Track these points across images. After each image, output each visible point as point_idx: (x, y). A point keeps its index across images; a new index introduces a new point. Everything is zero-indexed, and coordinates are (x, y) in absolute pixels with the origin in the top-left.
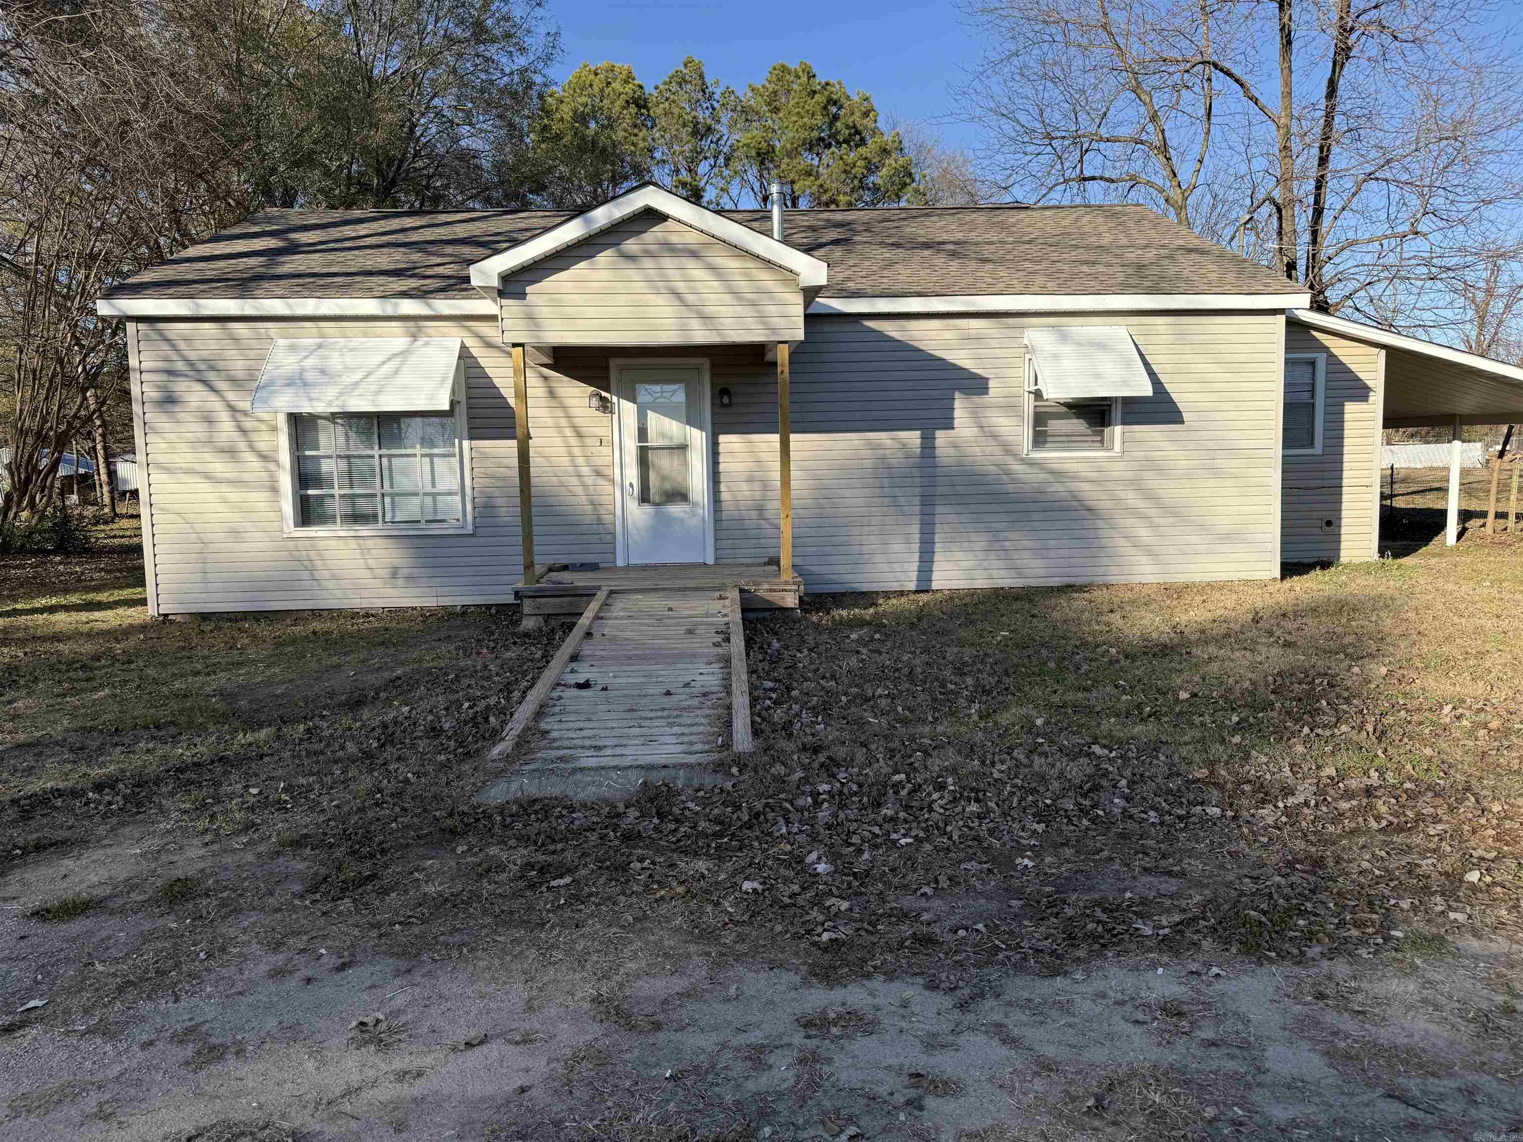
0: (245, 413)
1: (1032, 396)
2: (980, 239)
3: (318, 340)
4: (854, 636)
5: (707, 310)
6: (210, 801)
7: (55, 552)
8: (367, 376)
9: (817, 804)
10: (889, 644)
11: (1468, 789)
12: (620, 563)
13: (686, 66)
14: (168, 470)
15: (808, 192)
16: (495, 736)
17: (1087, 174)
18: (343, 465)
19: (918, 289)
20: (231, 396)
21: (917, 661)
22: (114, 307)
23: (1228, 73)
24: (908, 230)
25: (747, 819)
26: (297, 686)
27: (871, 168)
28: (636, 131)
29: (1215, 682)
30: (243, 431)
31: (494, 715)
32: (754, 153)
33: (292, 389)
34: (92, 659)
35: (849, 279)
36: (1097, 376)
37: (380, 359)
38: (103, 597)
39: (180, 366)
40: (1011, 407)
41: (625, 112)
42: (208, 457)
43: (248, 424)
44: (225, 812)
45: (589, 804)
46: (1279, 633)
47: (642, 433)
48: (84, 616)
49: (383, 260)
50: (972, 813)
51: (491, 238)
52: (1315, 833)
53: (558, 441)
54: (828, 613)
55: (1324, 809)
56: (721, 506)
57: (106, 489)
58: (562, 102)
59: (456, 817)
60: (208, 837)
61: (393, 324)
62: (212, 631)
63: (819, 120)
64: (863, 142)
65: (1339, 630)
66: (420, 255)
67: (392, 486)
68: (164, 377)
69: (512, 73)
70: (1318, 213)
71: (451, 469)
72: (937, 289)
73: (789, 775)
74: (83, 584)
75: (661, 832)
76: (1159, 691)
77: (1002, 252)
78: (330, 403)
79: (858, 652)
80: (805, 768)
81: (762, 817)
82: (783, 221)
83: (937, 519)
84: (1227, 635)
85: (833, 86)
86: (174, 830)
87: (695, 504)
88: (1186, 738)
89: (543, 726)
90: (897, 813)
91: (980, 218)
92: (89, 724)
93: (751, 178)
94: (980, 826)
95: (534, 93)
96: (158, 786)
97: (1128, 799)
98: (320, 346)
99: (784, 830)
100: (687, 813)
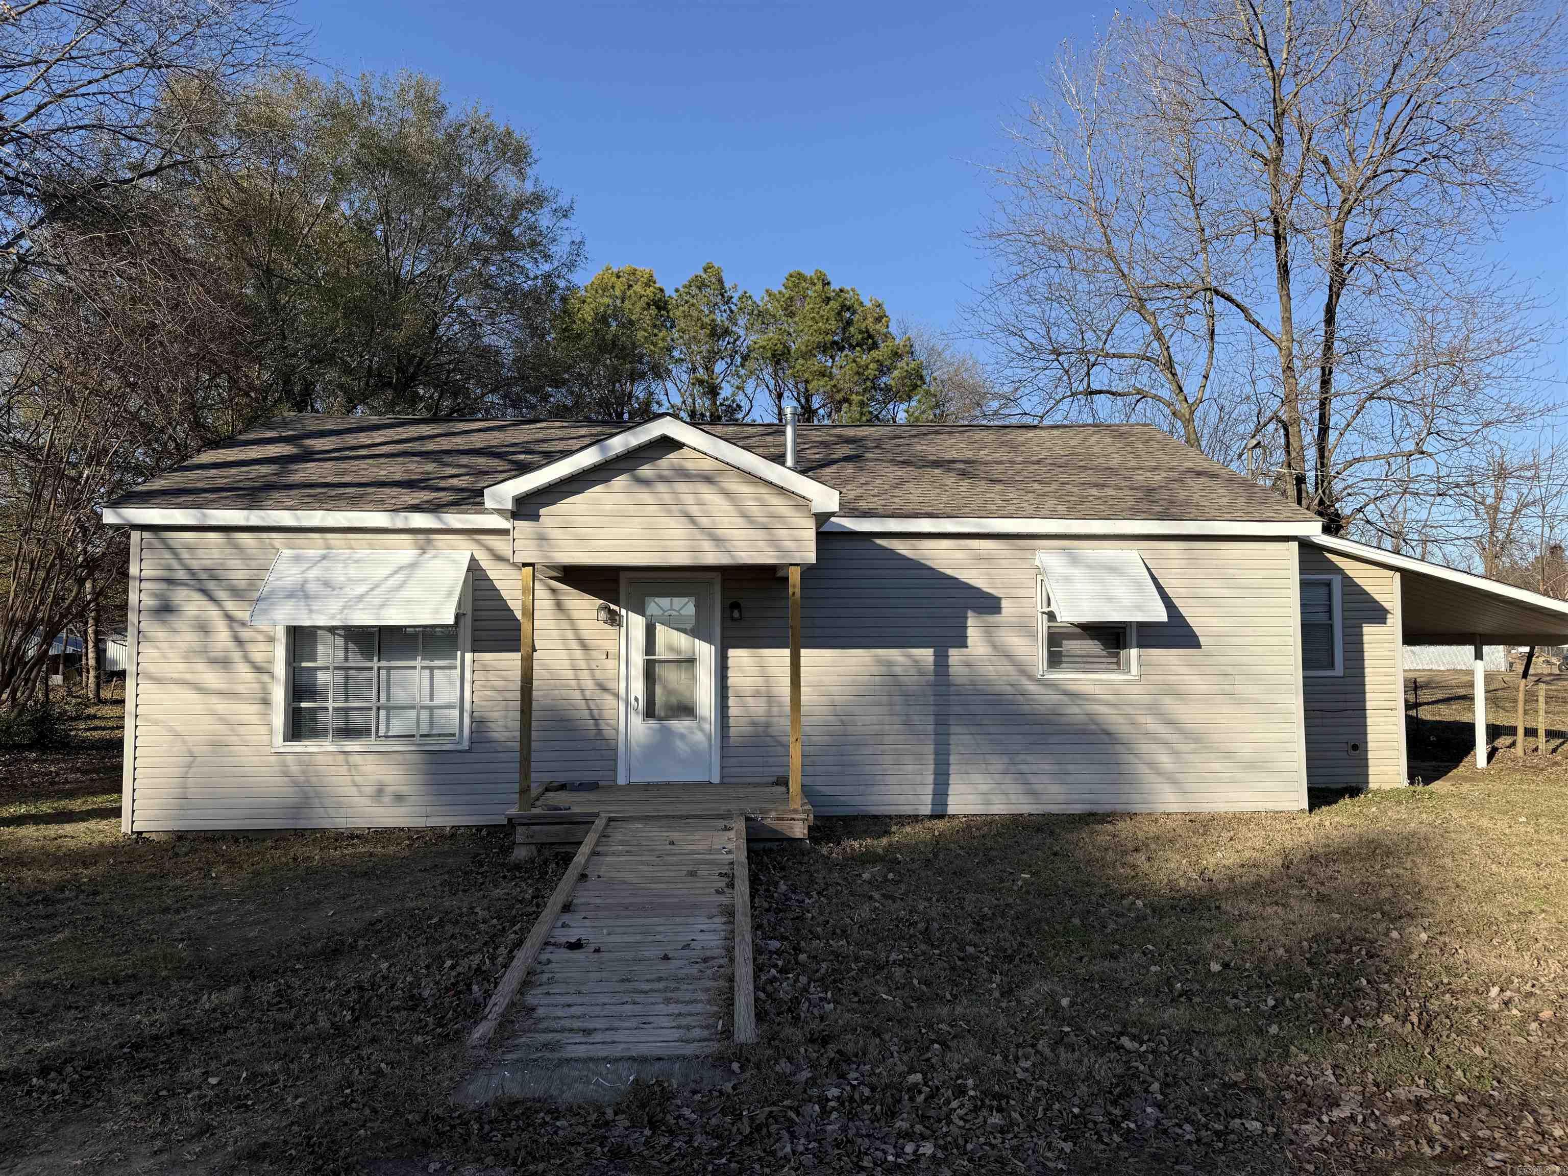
0: (243, 623)
1: (1045, 617)
2: (989, 458)
3: (324, 551)
4: (866, 876)
5: (719, 532)
6: (164, 1093)
7: (30, 747)
8: (372, 589)
9: (825, 1112)
10: (903, 887)
11: (1524, 1104)
12: (621, 781)
13: (705, 271)
14: (157, 680)
15: (821, 391)
16: (475, 1012)
17: (1095, 386)
18: (340, 676)
19: (929, 510)
20: (230, 606)
21: (933, 913)
22: (119, 515)
23: (1229, 299)
24: (919, 447)
25: (747, 1132)
26: (272, 928)
27: (883, 369)
28: (656, 331)
29: (1247, 947)
30: (239, 641)
31: (478, 983)
32: (769, 355)
33: (292, 602)
34: (56, 890)
35: (859, 498)
36: (1110, 599)
37: (388, 572)
38: (76, 805)
39: (181, 574)
40: (1024, 627)
41: (645, 313)
42: (201, 667)
43: (245, 634)
44: (180, 1109)
45: (575, 1107)
46: (1311, 883)
47: (650, 646)
48: (53, 830)
49: (396, 470)
50: (994, 1126)
51: (507, 449)
52: (1364, 1158)
53: (563, 654)
54: (839, 844)
55: (1372, 1125)
56: (728, 722)
57: (92, 673)
58: (584, 302)
59: (431, 1123)
60: (158, 1143)
61: (403, 536)
62: (186, 854)
63: (833, 325)
64: (875, 346)
65: (1373, 879)
66: (434, 465)
67: (388, 699)
68: (164, 586)
69: (536, 277)
70: (1324, 431)
71: (451, 683)
72: (948, 510)
73: (795, 1075)
74: (56, 787)
75: (653, 1147)
76: (1189, 961)
77: (1011, 472)
78: (333, 618)
79: (871, 898)
80: (814, 1066)
81: (764, 1131)
82: (797, 436)
83: (953, 739)
84: (1257, 885)
85: (848, 292)
86: (121, 1133)
87: (703, 719)
88: (1221, 1027)
89: (530, 1000)
90: (912, 1126)
91: (989, 437)
92: (43, 978)
93: (767, 377)
94: (1003, 1142)
95: (556, 296)
96: (109, 1069)
97: (1160, 1107)
98: (324, 557)
99: (788, 1149)
100: (682, 1122)
